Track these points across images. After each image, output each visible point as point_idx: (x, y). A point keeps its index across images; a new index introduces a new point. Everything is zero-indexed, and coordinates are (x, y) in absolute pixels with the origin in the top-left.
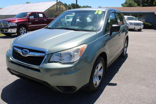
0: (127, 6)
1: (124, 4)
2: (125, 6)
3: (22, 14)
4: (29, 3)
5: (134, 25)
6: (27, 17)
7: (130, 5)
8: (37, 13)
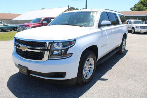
0: (136, 10)
1: (133, 7)
2: (134, 10)
3: (37, 19)
4: (45, 9)
5: (140, 28)
6: (42, 22)
7: (139, 9)
8: (49, 19)
